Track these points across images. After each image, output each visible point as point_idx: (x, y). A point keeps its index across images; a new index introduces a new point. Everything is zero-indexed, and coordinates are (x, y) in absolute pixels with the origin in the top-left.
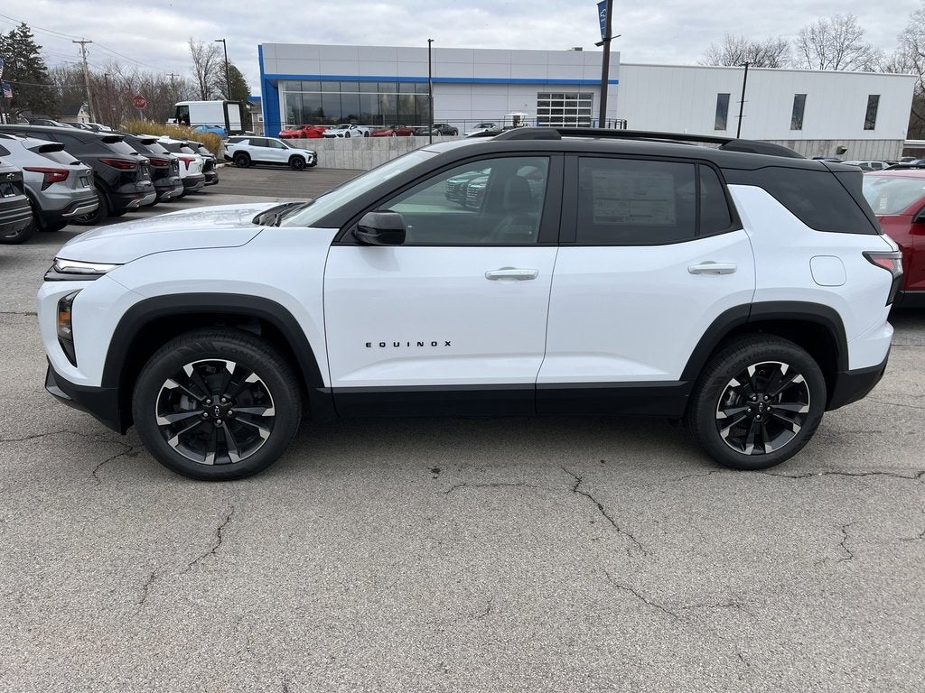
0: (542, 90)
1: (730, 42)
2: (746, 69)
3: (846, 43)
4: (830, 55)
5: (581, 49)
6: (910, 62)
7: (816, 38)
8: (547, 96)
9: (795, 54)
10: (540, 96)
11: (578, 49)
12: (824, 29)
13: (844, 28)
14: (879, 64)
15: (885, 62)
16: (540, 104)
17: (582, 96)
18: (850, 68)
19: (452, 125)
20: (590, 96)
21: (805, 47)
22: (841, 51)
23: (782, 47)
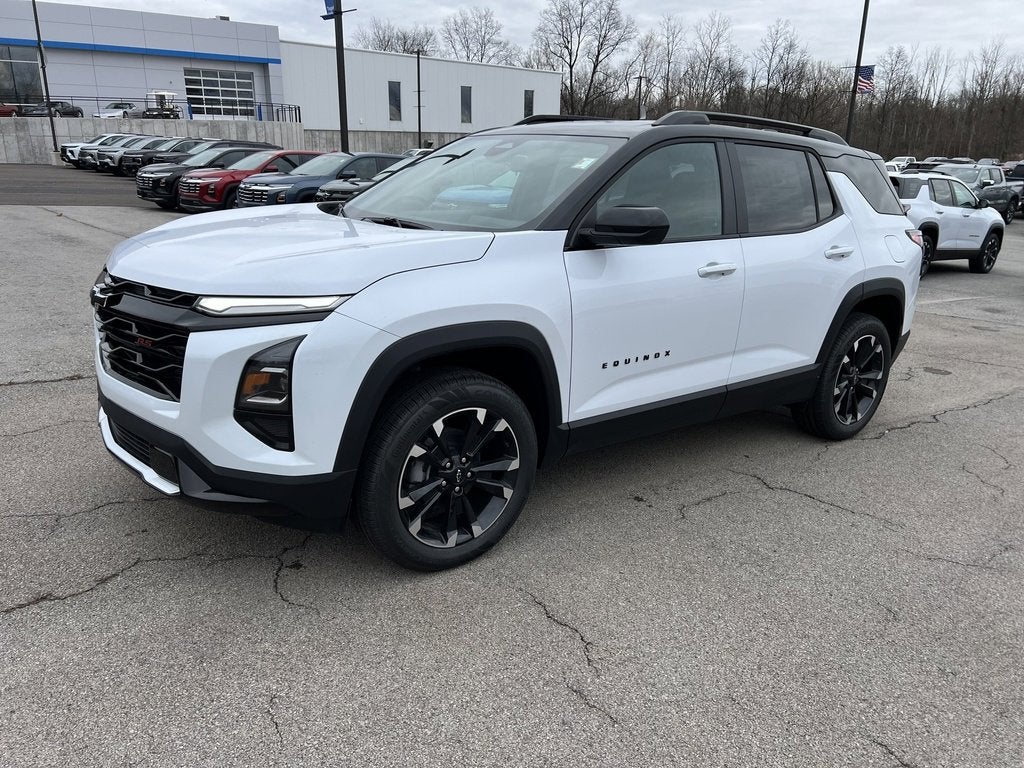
0: (188, 66)
1: (376, 25)
2: (418, 57)
3: (487, 37)
4: (474, 47)
5: (227, 19)
6: (544, 60)
7: (459, 30)
8: (196, 72)
9: (442, 45)
10: (187, 72)
11: (223, 18)
12: (465, 23)
13: (483, 22)
14: (519, 60)
15: (524, 58)
16: (188, 82)
17: (240, 76)
18: (493, 62)
19: (76, 104)
20: (250, 76)
21: (450, 39)
22: (483, 45)
23: (429, 35)
